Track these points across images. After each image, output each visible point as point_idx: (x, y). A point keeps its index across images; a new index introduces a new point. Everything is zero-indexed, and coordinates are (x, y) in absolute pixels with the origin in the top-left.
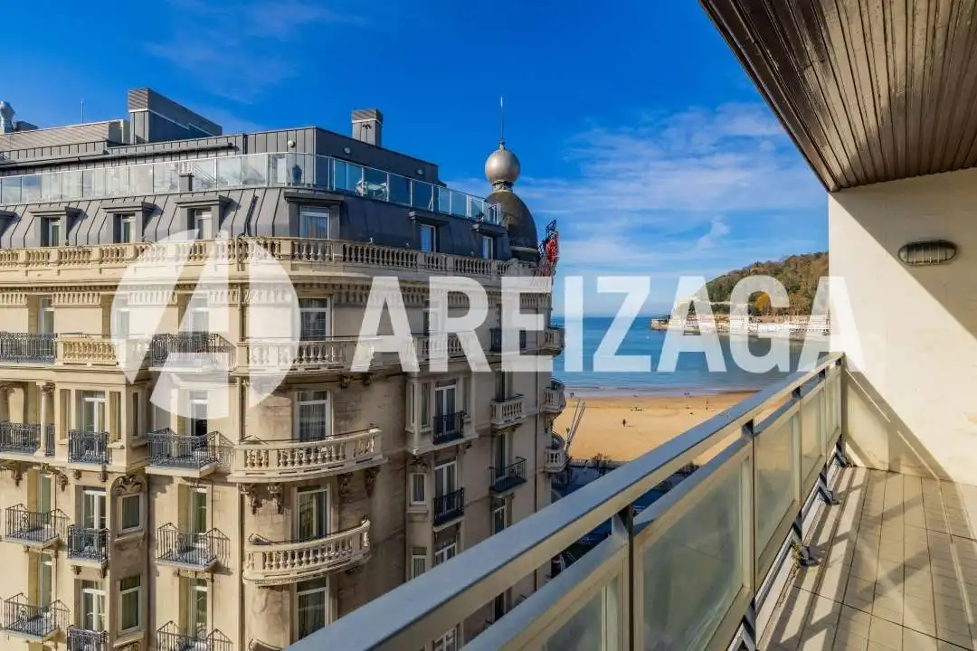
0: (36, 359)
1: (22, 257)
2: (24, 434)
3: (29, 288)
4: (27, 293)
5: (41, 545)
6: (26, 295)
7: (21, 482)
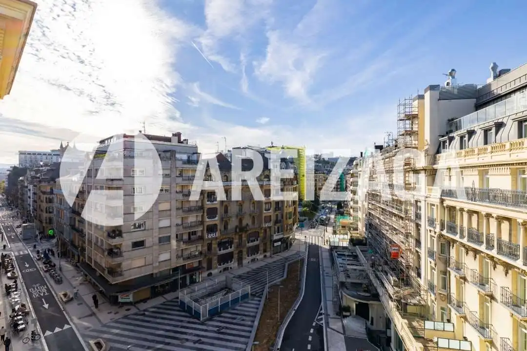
0: (517, 206)
1: (508, 146)
2: (510, 248)
3: (512, 164)
4: (511, 167)
5: (520, 317)
6: (510, 168)
7: (508, 275)
